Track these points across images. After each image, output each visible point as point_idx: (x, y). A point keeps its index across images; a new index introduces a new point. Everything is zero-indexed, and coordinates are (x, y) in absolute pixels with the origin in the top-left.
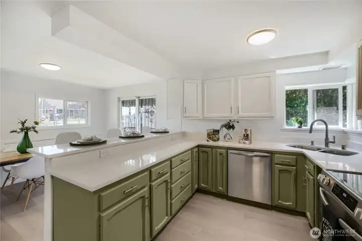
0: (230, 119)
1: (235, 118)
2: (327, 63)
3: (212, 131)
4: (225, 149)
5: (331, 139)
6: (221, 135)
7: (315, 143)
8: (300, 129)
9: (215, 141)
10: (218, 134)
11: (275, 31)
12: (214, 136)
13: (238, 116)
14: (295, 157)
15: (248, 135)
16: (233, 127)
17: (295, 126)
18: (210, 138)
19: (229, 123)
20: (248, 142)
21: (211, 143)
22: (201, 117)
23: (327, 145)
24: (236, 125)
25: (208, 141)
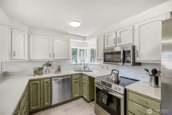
0: (49, 60)
1: (52, 60)
2: (85, 41)
3: (38, 68)
4: (49, 79)
5: (85, 67)
6: (44, 71)
7: (81, 69)
8: (76, 64)
9: (40, 75)
10: (42, 70)
11: (80, 23)
12: (39, 72)
13: (54, 59)
14: (79, 75)
15: (60, 68)
16: (50, 65)
17: (74, 63)
18: (36, 74)
19: (48, 63)
20: (60, 72)
21: (37, 77)
22: (27, 60)
23: (84, 69)
24: (52, 64)
25: (34, 76)
